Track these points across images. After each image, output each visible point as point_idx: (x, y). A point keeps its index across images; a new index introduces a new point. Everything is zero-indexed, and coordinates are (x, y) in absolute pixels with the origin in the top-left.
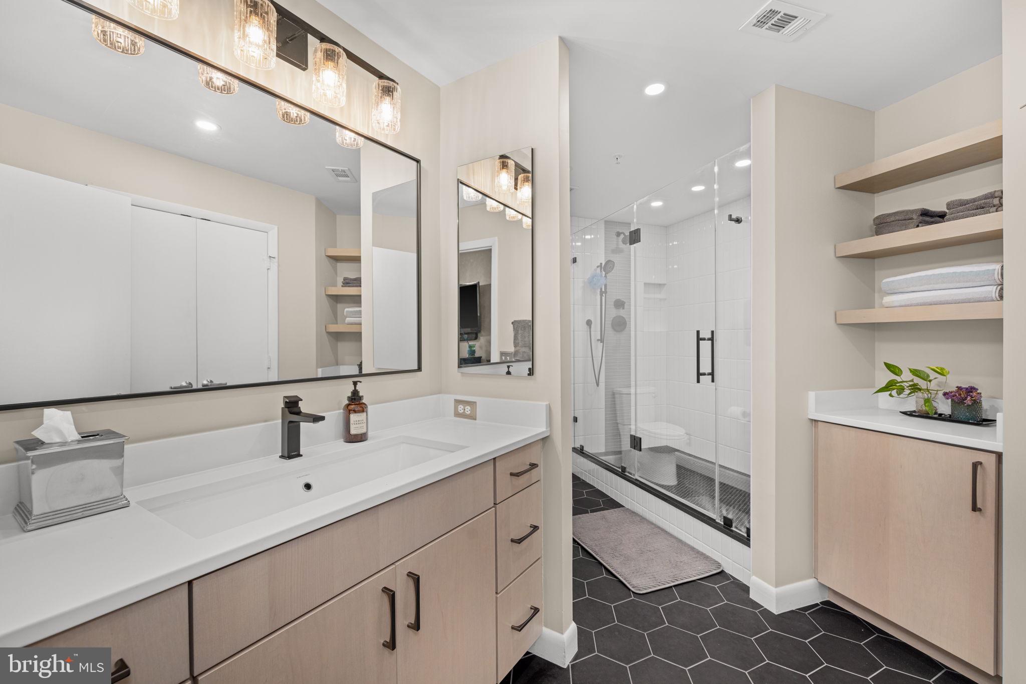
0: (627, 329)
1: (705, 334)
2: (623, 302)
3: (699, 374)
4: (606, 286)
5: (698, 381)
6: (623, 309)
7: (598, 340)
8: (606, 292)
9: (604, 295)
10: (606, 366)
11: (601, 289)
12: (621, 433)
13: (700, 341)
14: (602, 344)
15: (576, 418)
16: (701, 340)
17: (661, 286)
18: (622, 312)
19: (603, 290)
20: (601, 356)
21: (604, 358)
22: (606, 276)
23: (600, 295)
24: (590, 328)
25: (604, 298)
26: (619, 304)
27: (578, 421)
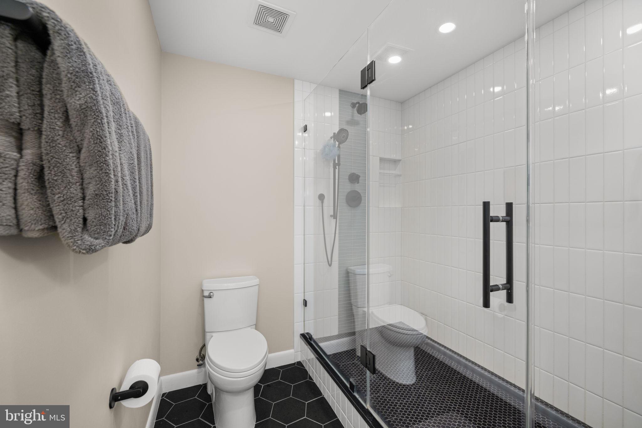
0: (362, 204)
1: (498, 210)
2: (358, 175)
3: (488, 289)
4: (339, 157)
5: (486, 304)
6: (358, 183)
7: (331, 216)
8: (339, 164)
9: (337, 167)
10: (339, 244)
11: (334, 161)
12: (355, 313)
13: (492, 224)
14: (335, 220)
15: (306, 302)
16: (491, 221)
17: (395, 162)
18: (357, 187)
19: (337, 162)
20: (334, 233)
21: (337, 235)
22: (339, 147)
23: (333, 168)
24: (322, 203)
25: (337, 170)
26: (354, 178)
27: (307, 306)
